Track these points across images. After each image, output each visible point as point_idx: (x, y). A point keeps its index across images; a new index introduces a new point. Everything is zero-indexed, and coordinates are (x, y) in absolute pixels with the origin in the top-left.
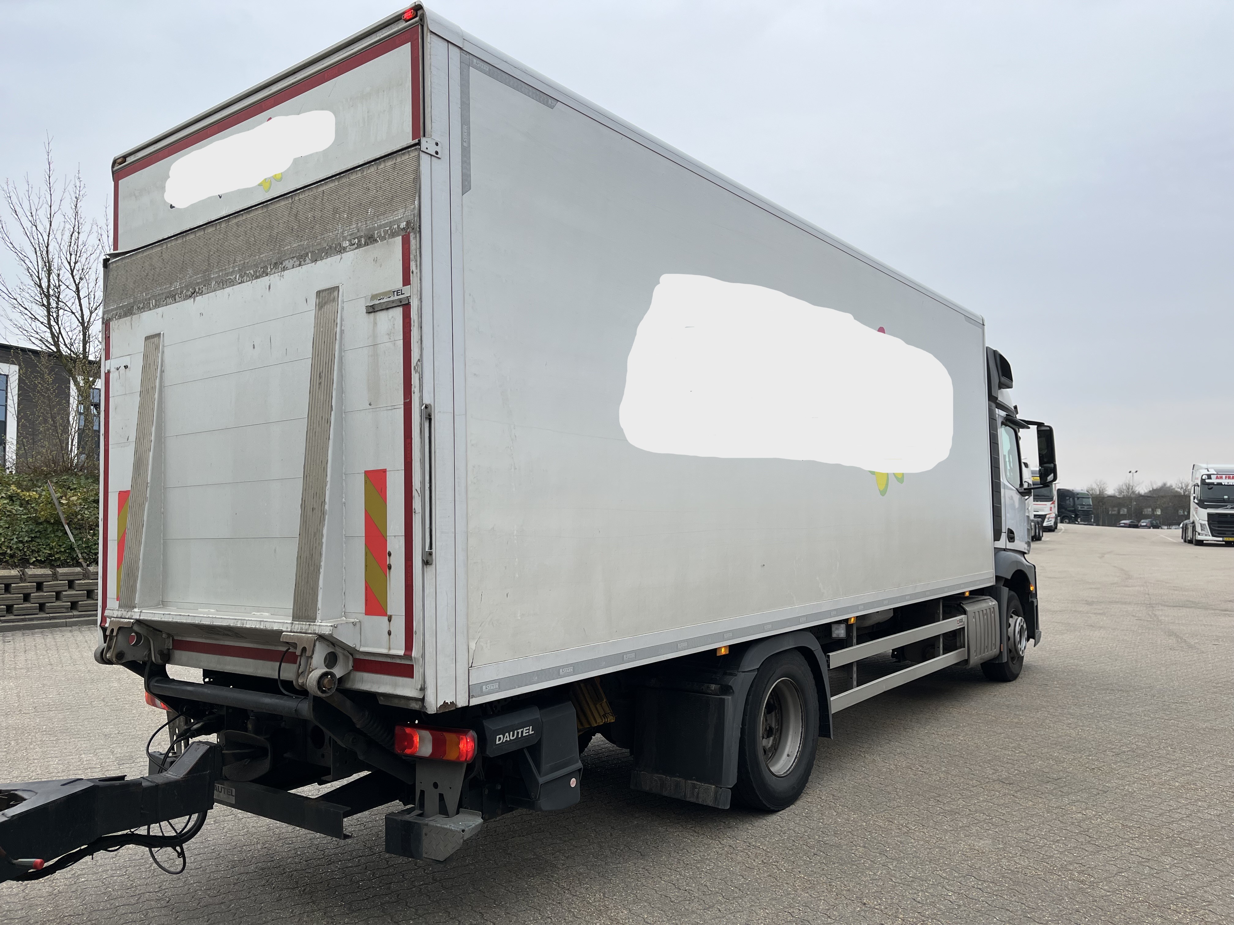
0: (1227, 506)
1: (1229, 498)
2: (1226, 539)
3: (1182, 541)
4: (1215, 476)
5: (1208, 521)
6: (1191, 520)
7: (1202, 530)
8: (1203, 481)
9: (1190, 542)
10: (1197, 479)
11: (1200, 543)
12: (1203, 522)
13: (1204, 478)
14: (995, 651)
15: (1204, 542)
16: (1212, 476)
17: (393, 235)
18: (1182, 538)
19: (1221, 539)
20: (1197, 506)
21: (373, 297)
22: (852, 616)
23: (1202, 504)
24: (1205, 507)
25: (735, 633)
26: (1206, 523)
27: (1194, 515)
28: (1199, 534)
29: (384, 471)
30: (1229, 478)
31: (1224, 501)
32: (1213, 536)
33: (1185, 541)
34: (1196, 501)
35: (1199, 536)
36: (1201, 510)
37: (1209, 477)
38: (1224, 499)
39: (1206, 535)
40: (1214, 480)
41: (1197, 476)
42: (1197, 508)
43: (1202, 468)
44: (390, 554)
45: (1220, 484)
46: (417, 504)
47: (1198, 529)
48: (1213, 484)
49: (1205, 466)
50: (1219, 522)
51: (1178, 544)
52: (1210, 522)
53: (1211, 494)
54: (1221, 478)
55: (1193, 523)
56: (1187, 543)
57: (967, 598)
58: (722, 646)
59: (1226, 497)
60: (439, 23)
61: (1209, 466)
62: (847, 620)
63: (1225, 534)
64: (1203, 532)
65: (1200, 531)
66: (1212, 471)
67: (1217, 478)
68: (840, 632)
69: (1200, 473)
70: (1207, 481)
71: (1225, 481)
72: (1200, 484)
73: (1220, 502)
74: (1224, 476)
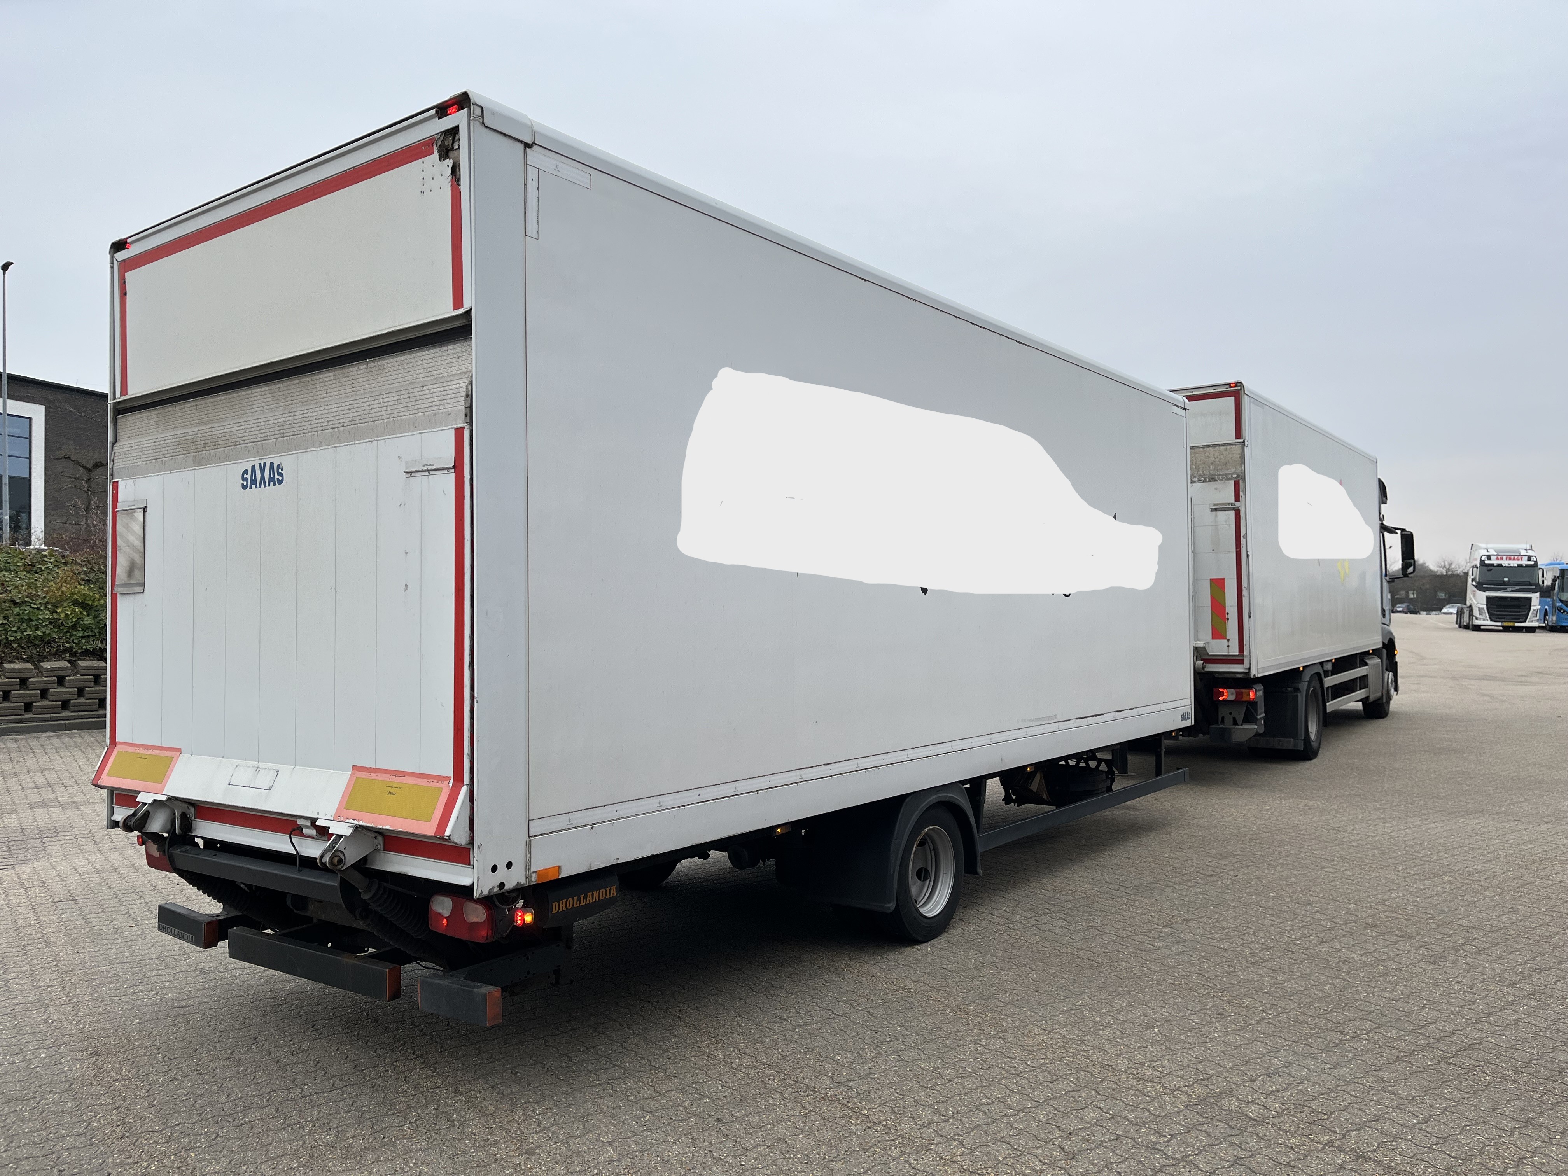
0: (1506, 589)
1: (1509, 581)
2: (1506, 624)
3: (1457, 626)
4: (1495, 557)
5: (1487, 605)
6: (1468, 604)
7: (1480, 614)
8: (1482, 562)
9: (1466, 627)
10: (1476, 560)
11: (1477, 628)
12: (1481, 606)
13: (1483, 559)
14: (1379, 694)
15: (1482, 627)
16: (1492, 557)
17: (1228, 479)
18: (1457, 623)
19: (1500, 624)
20: (1475, 589)
21: (1215, 505)
22: (1333, 658)
23: (1480, 587)
24: (1484, 590)
25: (1306, 660)
26: (1485, 607)
27: (1471, 599)
28: (1477, 619)
29: (1224, 579)
30: (1510, 559)
31: (1504, 583)
32: (1492, 620)
33: (1460, 627)
34: (1474, 583)
35: (1476, 621)
36: (1479, 593)
37: (1489, 557)
38: (1504, 581)
39: (1484, 620)
40: (1494, 562)
41: (1475, 557)
42: (1475, 591)
43: (1480, 548)
44: (1228, 614)
45: (1500, 566)
46: (1245, 593)
47: (1476, 613)
48: (1492, 565)
49: (1483, 546)
50: (1498, 606)
51: (1453, 629)
52: (1489, 605)
53: (1490, 577)
54: (1502, 559)
55: (1471, 606)
56: (1461, 629)
57: (1370, 654)
58: (1300, 665)
59: (1506, 579)
60: (1248, 391)
61: (1489, 546)
62: (1331, 660)
63: (1504, 618)
64: (1480, 617)
65: (1478, 615)
66: (1492, 552)
67: (1497, 559)
68: (1329, 667)
69: (1479, 553)
70: (1487, 562)
71: (1505, 563)
72: (1478, 565)
73: (1500, 585)
74: (1504, 557)
